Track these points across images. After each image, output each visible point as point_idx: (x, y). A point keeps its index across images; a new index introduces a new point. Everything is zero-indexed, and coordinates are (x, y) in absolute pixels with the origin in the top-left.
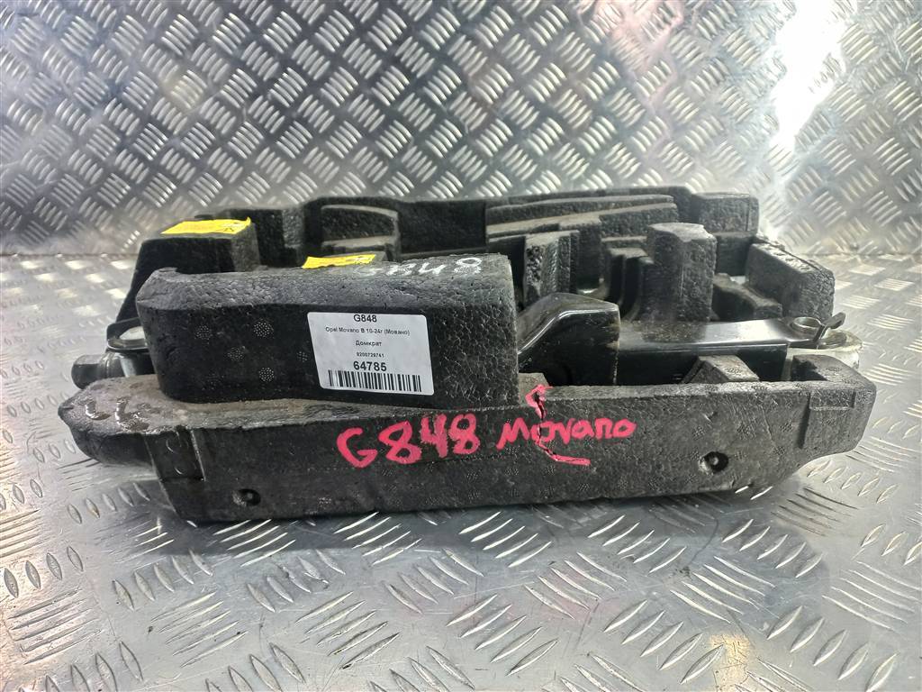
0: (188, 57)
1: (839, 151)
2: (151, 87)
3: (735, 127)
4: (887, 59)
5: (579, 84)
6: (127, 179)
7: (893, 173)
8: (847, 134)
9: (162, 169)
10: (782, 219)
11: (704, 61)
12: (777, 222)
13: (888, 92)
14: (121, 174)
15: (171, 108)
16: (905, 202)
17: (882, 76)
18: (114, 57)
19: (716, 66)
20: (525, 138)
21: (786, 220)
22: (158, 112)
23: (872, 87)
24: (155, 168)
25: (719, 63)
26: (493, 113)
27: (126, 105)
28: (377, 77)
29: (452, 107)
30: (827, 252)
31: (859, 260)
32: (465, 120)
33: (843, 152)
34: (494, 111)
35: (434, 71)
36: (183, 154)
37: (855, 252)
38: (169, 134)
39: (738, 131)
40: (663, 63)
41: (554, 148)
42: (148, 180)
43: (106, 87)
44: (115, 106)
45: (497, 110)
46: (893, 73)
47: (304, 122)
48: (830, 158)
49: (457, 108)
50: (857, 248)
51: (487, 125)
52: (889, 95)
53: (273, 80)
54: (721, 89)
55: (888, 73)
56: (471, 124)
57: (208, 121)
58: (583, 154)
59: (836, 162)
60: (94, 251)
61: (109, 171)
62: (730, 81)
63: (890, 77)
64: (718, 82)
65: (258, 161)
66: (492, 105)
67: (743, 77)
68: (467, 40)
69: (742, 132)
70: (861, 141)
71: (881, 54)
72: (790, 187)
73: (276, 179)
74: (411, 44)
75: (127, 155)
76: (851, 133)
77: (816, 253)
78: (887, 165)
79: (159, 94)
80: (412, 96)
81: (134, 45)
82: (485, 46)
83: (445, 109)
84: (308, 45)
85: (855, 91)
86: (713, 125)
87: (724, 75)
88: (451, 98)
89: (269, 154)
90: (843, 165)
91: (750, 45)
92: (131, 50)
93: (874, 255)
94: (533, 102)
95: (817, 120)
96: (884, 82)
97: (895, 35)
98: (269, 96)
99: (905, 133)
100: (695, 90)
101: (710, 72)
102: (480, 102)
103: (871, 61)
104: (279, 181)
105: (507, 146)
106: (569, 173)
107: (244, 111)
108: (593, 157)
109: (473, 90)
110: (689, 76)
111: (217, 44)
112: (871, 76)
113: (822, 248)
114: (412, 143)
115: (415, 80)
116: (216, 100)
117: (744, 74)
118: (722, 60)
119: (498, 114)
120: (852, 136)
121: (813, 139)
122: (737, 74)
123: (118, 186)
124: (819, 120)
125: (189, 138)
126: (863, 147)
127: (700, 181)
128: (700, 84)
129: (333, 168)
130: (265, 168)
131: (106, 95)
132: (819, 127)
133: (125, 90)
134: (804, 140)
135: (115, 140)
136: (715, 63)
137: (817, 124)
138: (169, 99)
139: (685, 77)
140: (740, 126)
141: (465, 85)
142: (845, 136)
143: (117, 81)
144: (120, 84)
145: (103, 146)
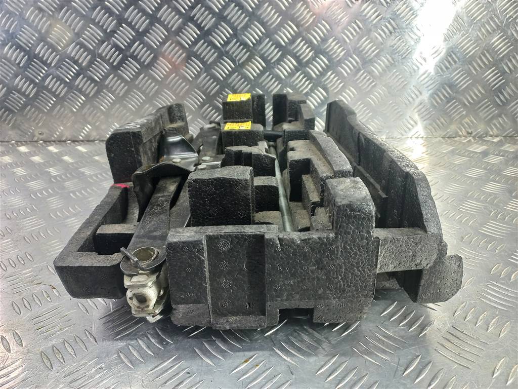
0: (57, 16)
1: (462, 75)
2: (34, 36)
3: (400, 61)
4: (492, 19)
5: (306, 34)
6: (23, 94)
7: (493, 89)
8: (467, 64)
9: (46, 88)
10: (427, 117)
11: (382, 20)
12: (425, 118)
13: (492, 39)
14: (19, 91)
15: (48, 49)
16: (500, 105)
17: (490, 30)
18: (8, 15)
19: (390, 23)
20: (273, 68)
21: (430, 117)
22: (40, 51)
23: (483, 36)
24: (41, 88)
25: (391, 21)
26: (252, 51)
27: (19, 47)
28: (180, 30)
29: (228, 49)
30: (454, 136)
31: (472, 140)
32: (236, 57)
33: (465, 76)
34: (254, 51)
35: (216, 26)
36: (59, 79)
37: (469, 135)
38: (49, 65)
39: (403, 63)
40: (357, 21)
41: (291, 75)
42: (37, 94)
43: (4, 36)
44: (11, 47)
45: (256, 50)
46: (495, 28)
47: (135, 58)
48: (457, 80)
49: (231, 49)
50: (471, 133)
51: (249, 59)
52: (492, 41)
53: (114, 32)
54: (393, 38)
55: (493, 27)
56: (240, 59)
57: (73, 58)
58: (310, 78)
59: (461, 82)
60: (7, 139)
61: (11, 89)
62: (398, 32)
63: (494, 30)
64: (391, 33)
65: (107, 82)
66: (253, 48)
67: (406, 30)
68: (235, 6)
69: (405, 64)
70: (475, 69)
71: (489, 16)
72: (432, 96)
73: (119, 94)
74: (200, 9)
75: (21, 79)
76: (470, 64)
77: (447, 136)
78: (490, 84)
79: (40, 40)
80: (202, 41)
81: (20, 8)
82: (247, 10)
83: (223, 50)
84: (134, 9)
85: (473, 39)
86: (388, 60)
87: (394, 29)
88: (227, 43)
89: (113, 78)
90: (465, 83)
91: (411, 10)
92: (18, 11)
93: (481, 137)
94: (278, 45)
95: (449, 56)
96: (490, 33)
97: (497, 4)
98: (111, 41)
99: (501, 64)
100: (377, 38)
101: (387, 27)
102: (245, 45)
103: (483, 20)
104: (120, 95)
105: (262, 73)
106: (301, 89)
107: (96, 51)
108: (315, 80)
109: (240, 38)
110: (373, 30)
111: (75, 7)
112: (483, 30)
113: (451, 133)
114: (203, 70)
115: (204, 32)
116: (77, 44)
117: (407, 28)
118: (393, 20)
119: (256, 53)
120: (470, 66)
121: (447, 68)
122: (402, 28)
123: (17, 98)
124: (451, 56)
125: (62, 68)
126: (477, 73)
127: (380, 94)
128: (380, 35)
129: (154, 86)
130: (112, 87)
131: (5, 40)
132: (451, 61)
133: (17, 38)
134: (441, 69)
135: (12, 69)
136: (389, 21)
137: (449, 58)
138: (47, 43)
139: (370, 30)
140: (404, 61)
141: (235, 35)
142: (466, 66)
143: (10, 32)
144: (13, 33)
145: (5, 73)
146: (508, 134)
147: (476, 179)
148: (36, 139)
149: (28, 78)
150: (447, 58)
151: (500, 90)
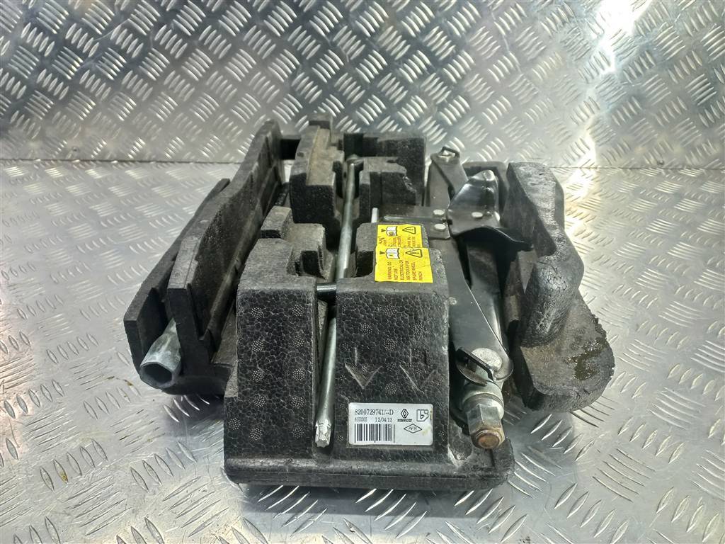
1: (658, 84)
2: (63, 13)
3: (574, 63)
5: (446, 22)
6: (50, 96)
7: (699, 104)
8: (666, 70)
9: (82, 88)
10: (604, 140)
11: (554, 4)
12: (601, 142)
13: (705, 35)
14: (44, 91)
15: (83, 34)
16: (706, 127)
17: (702, 22)
19: (563, 8)
20: (398, 68)
21: (609, 140)
22: (72, 37)
23: (692, 30)
24: (75, 87)
25: (566, 6)
26: (369, 43)
27: (41, 29)
28: (268, 11)
29: (335, 39)
30: (639, 167)
31: (664, 173)
32: (346, 50)
33: (662, 85)
34: (371, 43)
35: (319, 6)
36: (99, 75)
37: (660, 166)
38: (84, 56)
39: (577, 66)
40: (518, 5)
41: (422, 77)
42: (69, 96)
43: (21, 12)
44: (31, 29)
45: (374, 42)
46: (710, 19)
47: (205, 49)
48: (650, 90)
49: (339, 39)
50: (662, 164)
51: (364, 55)
52: (705, 38)
53: (175, 11)
54: (566, 30)
55: (707, 18)
56: (352, 54)
57: (119, 47)
58: (447, 83)
59: (655, 93)
60: (29, 156)
61: (33, 88)
62: (574, 22)
63: (708, 23)
64: (564, 23)
65: (166, 82)
66: (371, 39)
67: (586, 19)
69: (580, 67)
70: (677, 76)
72: (613, 112)
73: (182, 98)
75: (47, 75)
76: (670, 70)
77: (630, 167)
78: (695, 97)
79: (71, 19)
80: (300, 27)
83: (329, 41)
85: (678, 33)
86: (556, 60)
87: (569, 17)
88: (334, 31)
89: (175, 76)
90: (660, 96)
93: (675, 170)
94: (406, 36)
95: (643, 57)
96: (703, 27)
98: (172, 24)
99: (713, 69)
100: (544, 29)
101: (558, 14)
102: (360, 35)
103: (694, 8)
104: (185, 100)
105: (382, 74)
106: (434, 98)
107: (151, 38)
108: (455, 85)
109: (353, 25)
110: (539, 17)
112: (693, 22)
113: (635, 163)
114: (300, 68)
115: (302, 14)
116: (123, 27)
117: (586, 17)
118: (569, 4)
119: (374, 46)
120: (670, 72)
121: (638, 74)
122: (580, 16)
123: (42, 101)
124: (644, 57)
125: (103, 61)
126: (678, 81)
127: (542, 107)
128: (548, 25)
129: (232, 89)
130: (173, 89)
131: (21, 19)
132: (645, 65)
133: (38, 15)
134: (630, 75)
135: (34, 61)
136: (563, 6)
137: (642, 61)
138: (81, 24)
139: (535, 18)
140: (579, 62)
141: (346, 20)
142: (665, 72)
143: (30, 7)
144: (33, 9)
145: (24, 66)
146: (713, 165)
147: (663, 237)
148: (69, 157)
149: (56, 74)
150: (639, 59)
151: (707, 106)
